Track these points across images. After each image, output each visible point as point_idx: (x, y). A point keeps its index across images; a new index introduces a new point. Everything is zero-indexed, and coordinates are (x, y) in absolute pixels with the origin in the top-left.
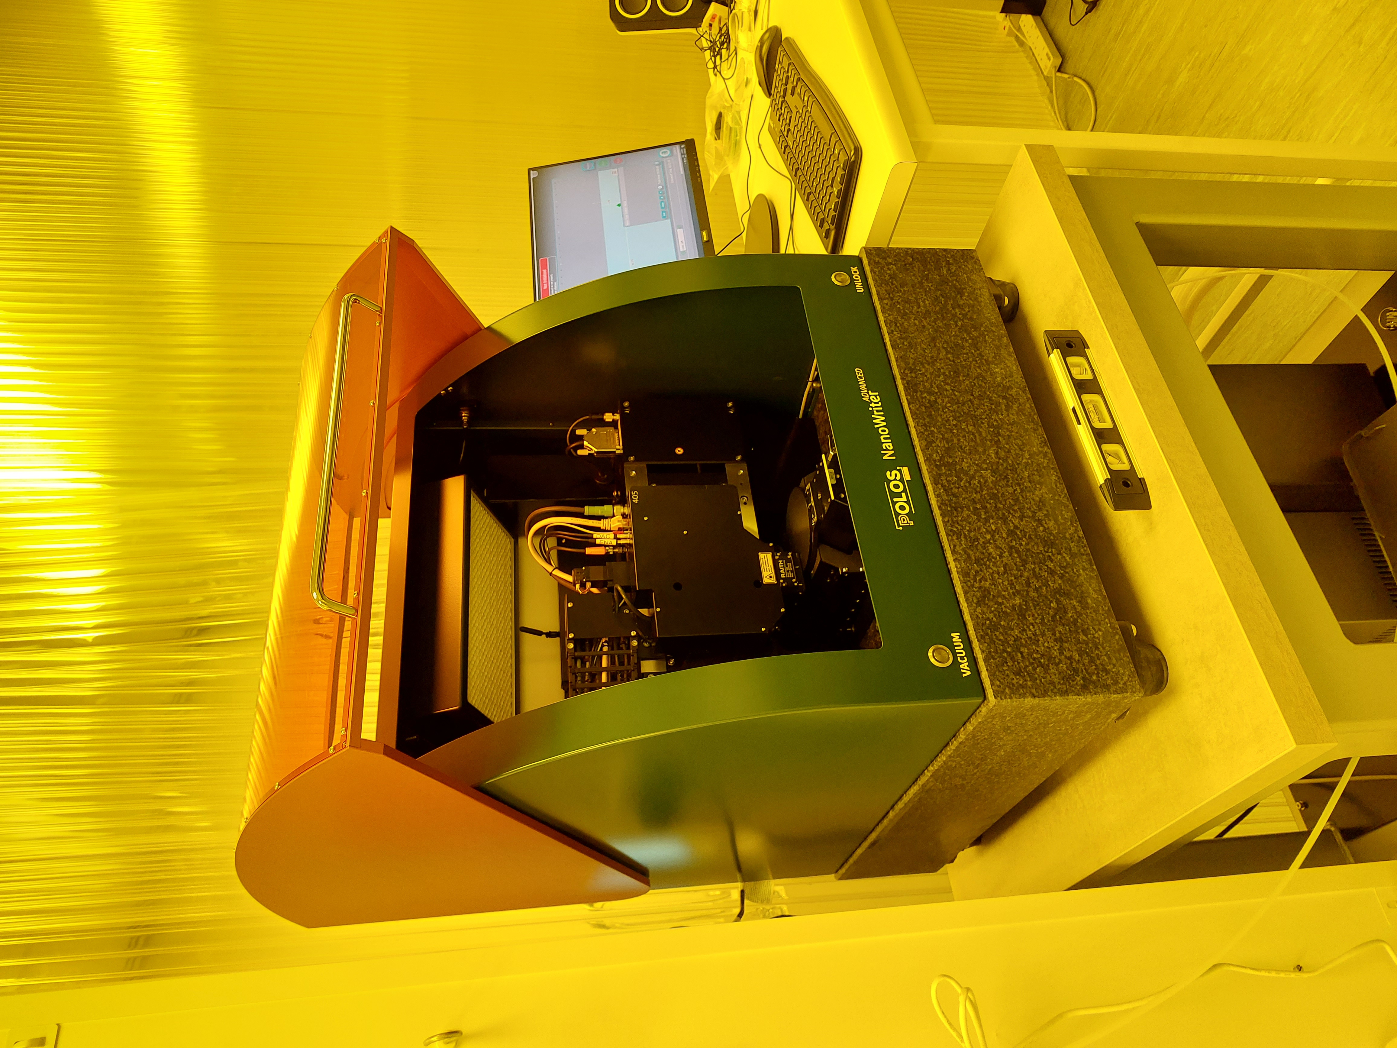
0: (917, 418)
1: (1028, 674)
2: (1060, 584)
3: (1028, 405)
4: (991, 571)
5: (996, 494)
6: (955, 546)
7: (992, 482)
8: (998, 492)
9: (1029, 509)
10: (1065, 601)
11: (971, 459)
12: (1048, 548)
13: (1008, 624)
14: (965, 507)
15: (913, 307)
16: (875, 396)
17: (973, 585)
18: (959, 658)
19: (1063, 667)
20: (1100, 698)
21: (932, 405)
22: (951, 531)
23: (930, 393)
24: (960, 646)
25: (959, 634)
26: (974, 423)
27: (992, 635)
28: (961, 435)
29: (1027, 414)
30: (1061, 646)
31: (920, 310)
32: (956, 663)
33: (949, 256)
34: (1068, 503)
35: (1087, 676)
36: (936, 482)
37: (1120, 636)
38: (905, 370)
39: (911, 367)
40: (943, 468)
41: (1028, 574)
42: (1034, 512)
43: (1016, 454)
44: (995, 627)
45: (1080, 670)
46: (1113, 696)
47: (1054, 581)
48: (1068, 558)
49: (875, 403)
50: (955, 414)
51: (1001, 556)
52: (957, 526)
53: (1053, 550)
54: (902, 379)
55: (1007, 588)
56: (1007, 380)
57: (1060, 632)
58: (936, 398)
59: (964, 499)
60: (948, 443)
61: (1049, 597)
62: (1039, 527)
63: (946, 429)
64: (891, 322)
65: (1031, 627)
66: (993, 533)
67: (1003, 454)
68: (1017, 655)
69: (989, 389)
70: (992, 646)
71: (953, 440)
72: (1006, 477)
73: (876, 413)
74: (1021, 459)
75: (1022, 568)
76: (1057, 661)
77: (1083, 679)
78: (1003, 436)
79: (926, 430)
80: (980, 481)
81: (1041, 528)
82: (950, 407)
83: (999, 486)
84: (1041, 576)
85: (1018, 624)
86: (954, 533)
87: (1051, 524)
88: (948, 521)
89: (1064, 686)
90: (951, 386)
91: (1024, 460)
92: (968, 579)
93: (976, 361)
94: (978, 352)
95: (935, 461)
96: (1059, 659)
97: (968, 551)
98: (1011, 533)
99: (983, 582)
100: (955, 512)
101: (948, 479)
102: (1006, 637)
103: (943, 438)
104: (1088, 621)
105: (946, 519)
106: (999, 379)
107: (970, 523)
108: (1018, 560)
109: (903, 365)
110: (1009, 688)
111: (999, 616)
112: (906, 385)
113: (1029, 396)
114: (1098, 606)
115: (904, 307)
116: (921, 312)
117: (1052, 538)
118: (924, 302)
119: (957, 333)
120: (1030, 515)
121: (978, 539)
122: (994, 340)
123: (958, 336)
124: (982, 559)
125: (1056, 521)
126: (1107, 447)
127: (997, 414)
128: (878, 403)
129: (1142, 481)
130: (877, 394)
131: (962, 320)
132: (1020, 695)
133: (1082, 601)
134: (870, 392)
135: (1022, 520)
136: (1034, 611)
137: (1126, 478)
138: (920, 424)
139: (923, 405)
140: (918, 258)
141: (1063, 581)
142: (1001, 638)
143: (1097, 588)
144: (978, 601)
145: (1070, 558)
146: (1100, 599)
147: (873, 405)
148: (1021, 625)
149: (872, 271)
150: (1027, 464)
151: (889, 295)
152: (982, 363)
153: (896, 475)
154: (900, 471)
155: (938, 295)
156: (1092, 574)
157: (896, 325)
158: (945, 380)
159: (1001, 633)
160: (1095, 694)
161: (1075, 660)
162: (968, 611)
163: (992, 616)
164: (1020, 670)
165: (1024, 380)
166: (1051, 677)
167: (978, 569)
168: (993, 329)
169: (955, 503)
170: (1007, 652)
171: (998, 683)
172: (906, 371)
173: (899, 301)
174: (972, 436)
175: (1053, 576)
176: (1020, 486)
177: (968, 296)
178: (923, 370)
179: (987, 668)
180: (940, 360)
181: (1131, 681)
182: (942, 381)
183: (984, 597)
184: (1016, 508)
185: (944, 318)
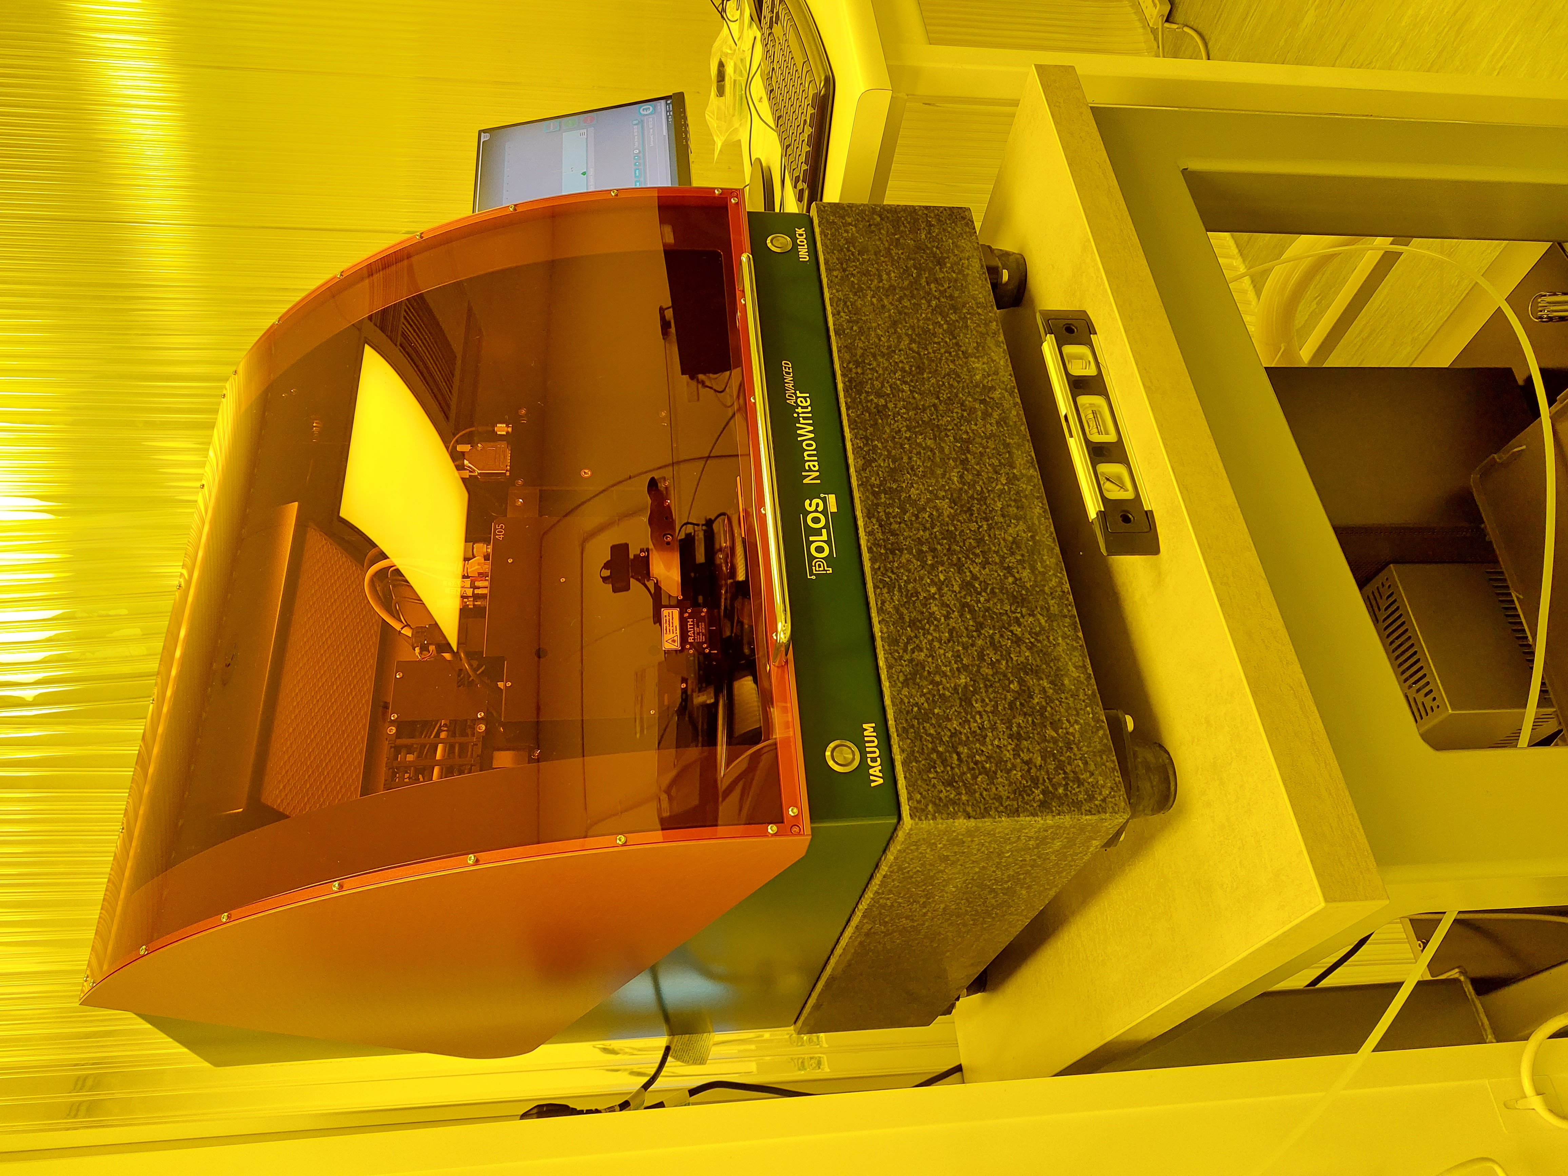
0: (857, 428)
1: (965, 784)
2: (1027, 658)
3: (1014, 413)
4: (930, 637)
5: (951, 531)
6: (883, 603)
7: (948, 516)
8: (956, 529)
9: (996, 552)
10: (1031, 681)
11: (923, 484)
12: (1017, 607)
13: (945, 712)
14: (906, 549)
15: (872, 281)
16: (805, 398)
17: (902, 657)
18: (869, 760)
19: (1017, 774)
20: (1066, 820)
21: (881, 411)
22: (881, 581)
23: (879, 395)
24: (873, 742)
25: (873, 725)
26: (935, 436)
27: (918, 728)
28: (915, 451)
29: (1011, 423)
30: (1017, 745)
31: (881, 285)
32: (864, 766)
33: (932, 215)
34: (1053, 545)
35: (1050, 788)
36: (869, 515)
37: (1104, 730)
38: (850, 362)
39: (857, 360)
40: (883, 496)
41: (983, 643)
42: (1003, 558)
43: (989, 478)
44: (925, 717)
45: (1041, 781)
46: (1084, 817)
47: (1020, 652)
48: (1043, 621)
49: (803, 407)
50: (911, 423)
51: (947, 617)
52: (890, 574)
53: (1024, 610)
54: (843, 375)
55: (950, 662)
56: (990, 378)
57: (1019, 725)
58: (886, 402)
59: (905, 539)
60: (894, 462)
61: (1010, 675)
62: (1007, 578)
63: (895, 443)
64: (840, 300)
65: (978, 717)
66: (940, 586)
67: (970, 477)
68: (951, 757)
69: (963, 389)
70: (918, 743)
71: (902, 458)
72: (969, 509)
73: (802, 421)
74: (994, 485)
75: (975, 634)
76: (1009, 765)
77: (1044, 792)
78: (974, 454)
79: (866, 445)
80: (932, 514)
81: (1011, 580)
82: (904, 413)
83: (959, 521)
84: (1001, 646)
85: (959, 713)
86: (885, 584)
87: (1026, 573)
88: (879, 568)
89: (1015, 803)
90: (910, 386)
91: (999, 486)
92: (896, 648)
93: (950, 353)
94: (954, 341)
95: (873, 486)
96: (1013, 764)
97: (901, 609)
98: (967, 586)
99: (916, 653)
100: (891, 556)
101: (887, 510)
102: (939, 730)
103: (889, 456)
104: (1062, 710)
105: (876, 566)
106: (978, 377)
107: (909, 571)
108: (971, 623)
109: (847, 356)
110: (934, 804)
111: (933, 701)
112: (847, 383)
113: (1018, 400)
114: (1077, 690)
115: (860, 281)
116: (883, 288)
117: (1024, 592)
118: (888, 274)
119: (929, 315)
120: (997, 560)
121: (917, 594)
122: (978, 325)
123: (929, 319)
124: (920, 621)
125: (1033, 569)
126: (1105, 468)
127: (969, 422)
128: (806, 407)
129: (1149, 515)
130: (808, 395)
131: (938, 299)
132: (948, 814)
133: (1057, 683)
134: (798, 392)
135: (984, 568)
136: (984, 694)
137: (1124, 511)
138: (859, 437)
139: (867, 411)
140: (888, 218)
141: (1032, 653)
142: (932, 731)
143: (1080, 664)
144: (906, 680)
145: (1046, 621)
146: (1082, 679)
147: (800, 410)
148: (963, 714)
149: (822, 233)
150: (1002, 491)
151: (842, 264)
152: (957, 355)
153: (817, 505)
154: (824, 500)
155: (909, 265)
156: (1075, 644)
157: (845, 303)
158: (904, 377)
159: (932, 724)
160: (1059, 814)
161: (1036, 766)
162: (889, 693)
163: (923, 700)
164: (953, 778)
165: (1013, 379)
166: (997, 789)
167: (913, 635)
168: (979, 310)
169: (892, 544)
170: (938, 752)
171: (919, 796)
172: (851, 366)
173: (854, 272)
174: (929, 453)
175: (1019, 646)
176: (987, 521)
177: (950, 268)
178: (875, 364)
179: (905, 775)
180: (900, 351)
181: (1114, 797)
182: (899, 379)
183: (914, 674)
184: (978, 551)
185: (913, 297)
